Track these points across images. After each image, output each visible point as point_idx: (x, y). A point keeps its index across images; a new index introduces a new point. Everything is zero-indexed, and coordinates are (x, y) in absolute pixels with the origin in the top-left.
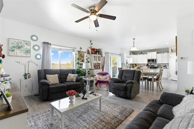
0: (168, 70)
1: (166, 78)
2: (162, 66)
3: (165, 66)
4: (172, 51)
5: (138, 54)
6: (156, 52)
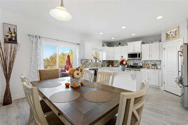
0: (160, 72)
1: (156, 86)
2: (150, 65)
3: (155, 65)
4: (167, 38)
5: (115, 46)
6: (140, 42)
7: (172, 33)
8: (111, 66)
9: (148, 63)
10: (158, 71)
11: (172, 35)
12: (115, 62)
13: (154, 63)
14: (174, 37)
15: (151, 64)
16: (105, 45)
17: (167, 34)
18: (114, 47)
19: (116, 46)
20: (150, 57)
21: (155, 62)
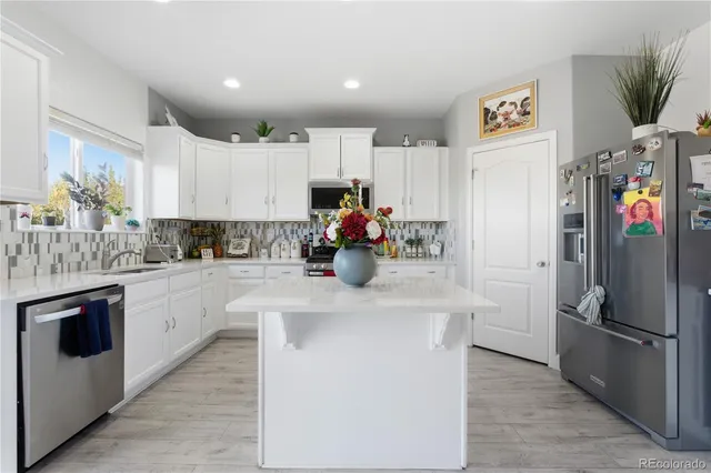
4: (487, 127)
5: (235, 138)
6: (366, 135)
7: (507, 108)
8: (207, 253)
9: (393, 232)
10: (444, 268)
11: (506, 116)
12: (230, 233)
13: (413, 232)
14: (518, 124)
15: (402, 237)
16: (171, 119)
17: (487, 111)
18: (230, 141)
19: (242, 141)
20: (409, 207)
21: (417, 231)
